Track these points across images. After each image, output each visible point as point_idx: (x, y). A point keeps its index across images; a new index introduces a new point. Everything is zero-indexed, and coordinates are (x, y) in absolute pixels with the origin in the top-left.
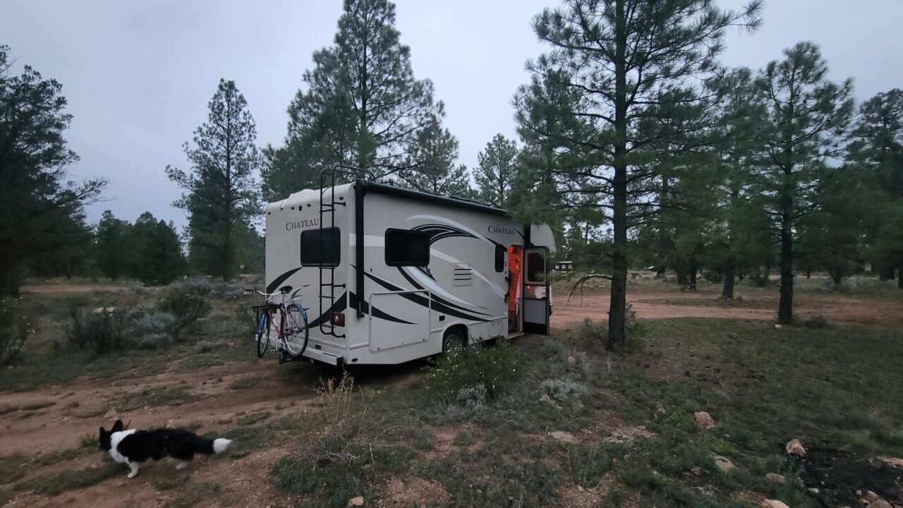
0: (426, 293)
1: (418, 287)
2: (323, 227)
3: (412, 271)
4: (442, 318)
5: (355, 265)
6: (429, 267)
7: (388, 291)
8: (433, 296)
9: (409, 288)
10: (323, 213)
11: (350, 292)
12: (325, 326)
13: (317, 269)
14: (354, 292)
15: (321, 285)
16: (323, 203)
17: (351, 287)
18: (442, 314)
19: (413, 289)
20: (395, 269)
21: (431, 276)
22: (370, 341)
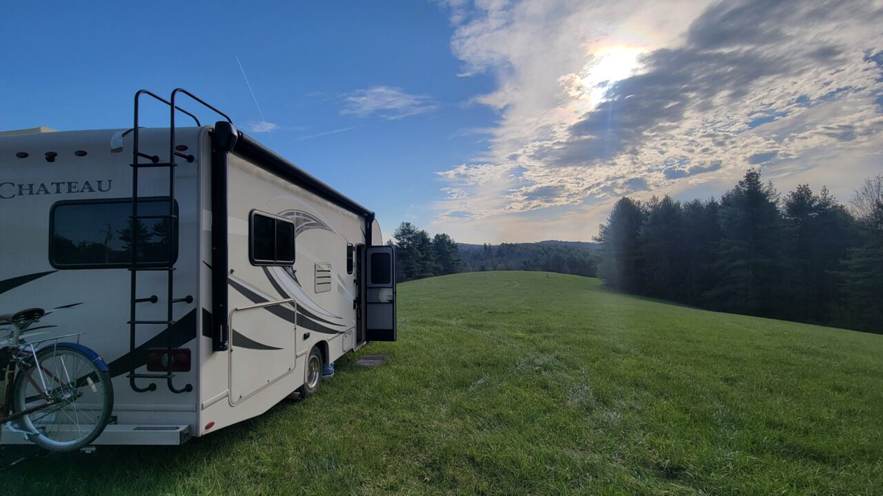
0: (292, 303)
1: (285, 295)
2: (139, 195)
3: (277, 272)
4: (306, 336)
5: (211, 265)
6: (295, 267)
7: (252, 304)
8: (299, 308)
9: (275, 298)
10: (139, 169)
11: (204, 310)
12: (140, 376)
13: (126, 273)
14: (209, 309)
15: (134, 301)
16: (140, 151)
17: (204, 302)
18: (306, 331)
19: (278, 298)
20: (260, 269)
21: (296, 280)
22: (230, 386)
